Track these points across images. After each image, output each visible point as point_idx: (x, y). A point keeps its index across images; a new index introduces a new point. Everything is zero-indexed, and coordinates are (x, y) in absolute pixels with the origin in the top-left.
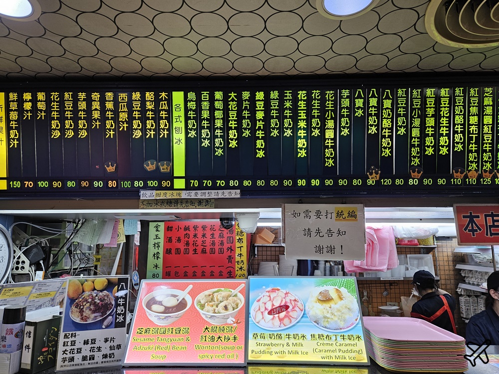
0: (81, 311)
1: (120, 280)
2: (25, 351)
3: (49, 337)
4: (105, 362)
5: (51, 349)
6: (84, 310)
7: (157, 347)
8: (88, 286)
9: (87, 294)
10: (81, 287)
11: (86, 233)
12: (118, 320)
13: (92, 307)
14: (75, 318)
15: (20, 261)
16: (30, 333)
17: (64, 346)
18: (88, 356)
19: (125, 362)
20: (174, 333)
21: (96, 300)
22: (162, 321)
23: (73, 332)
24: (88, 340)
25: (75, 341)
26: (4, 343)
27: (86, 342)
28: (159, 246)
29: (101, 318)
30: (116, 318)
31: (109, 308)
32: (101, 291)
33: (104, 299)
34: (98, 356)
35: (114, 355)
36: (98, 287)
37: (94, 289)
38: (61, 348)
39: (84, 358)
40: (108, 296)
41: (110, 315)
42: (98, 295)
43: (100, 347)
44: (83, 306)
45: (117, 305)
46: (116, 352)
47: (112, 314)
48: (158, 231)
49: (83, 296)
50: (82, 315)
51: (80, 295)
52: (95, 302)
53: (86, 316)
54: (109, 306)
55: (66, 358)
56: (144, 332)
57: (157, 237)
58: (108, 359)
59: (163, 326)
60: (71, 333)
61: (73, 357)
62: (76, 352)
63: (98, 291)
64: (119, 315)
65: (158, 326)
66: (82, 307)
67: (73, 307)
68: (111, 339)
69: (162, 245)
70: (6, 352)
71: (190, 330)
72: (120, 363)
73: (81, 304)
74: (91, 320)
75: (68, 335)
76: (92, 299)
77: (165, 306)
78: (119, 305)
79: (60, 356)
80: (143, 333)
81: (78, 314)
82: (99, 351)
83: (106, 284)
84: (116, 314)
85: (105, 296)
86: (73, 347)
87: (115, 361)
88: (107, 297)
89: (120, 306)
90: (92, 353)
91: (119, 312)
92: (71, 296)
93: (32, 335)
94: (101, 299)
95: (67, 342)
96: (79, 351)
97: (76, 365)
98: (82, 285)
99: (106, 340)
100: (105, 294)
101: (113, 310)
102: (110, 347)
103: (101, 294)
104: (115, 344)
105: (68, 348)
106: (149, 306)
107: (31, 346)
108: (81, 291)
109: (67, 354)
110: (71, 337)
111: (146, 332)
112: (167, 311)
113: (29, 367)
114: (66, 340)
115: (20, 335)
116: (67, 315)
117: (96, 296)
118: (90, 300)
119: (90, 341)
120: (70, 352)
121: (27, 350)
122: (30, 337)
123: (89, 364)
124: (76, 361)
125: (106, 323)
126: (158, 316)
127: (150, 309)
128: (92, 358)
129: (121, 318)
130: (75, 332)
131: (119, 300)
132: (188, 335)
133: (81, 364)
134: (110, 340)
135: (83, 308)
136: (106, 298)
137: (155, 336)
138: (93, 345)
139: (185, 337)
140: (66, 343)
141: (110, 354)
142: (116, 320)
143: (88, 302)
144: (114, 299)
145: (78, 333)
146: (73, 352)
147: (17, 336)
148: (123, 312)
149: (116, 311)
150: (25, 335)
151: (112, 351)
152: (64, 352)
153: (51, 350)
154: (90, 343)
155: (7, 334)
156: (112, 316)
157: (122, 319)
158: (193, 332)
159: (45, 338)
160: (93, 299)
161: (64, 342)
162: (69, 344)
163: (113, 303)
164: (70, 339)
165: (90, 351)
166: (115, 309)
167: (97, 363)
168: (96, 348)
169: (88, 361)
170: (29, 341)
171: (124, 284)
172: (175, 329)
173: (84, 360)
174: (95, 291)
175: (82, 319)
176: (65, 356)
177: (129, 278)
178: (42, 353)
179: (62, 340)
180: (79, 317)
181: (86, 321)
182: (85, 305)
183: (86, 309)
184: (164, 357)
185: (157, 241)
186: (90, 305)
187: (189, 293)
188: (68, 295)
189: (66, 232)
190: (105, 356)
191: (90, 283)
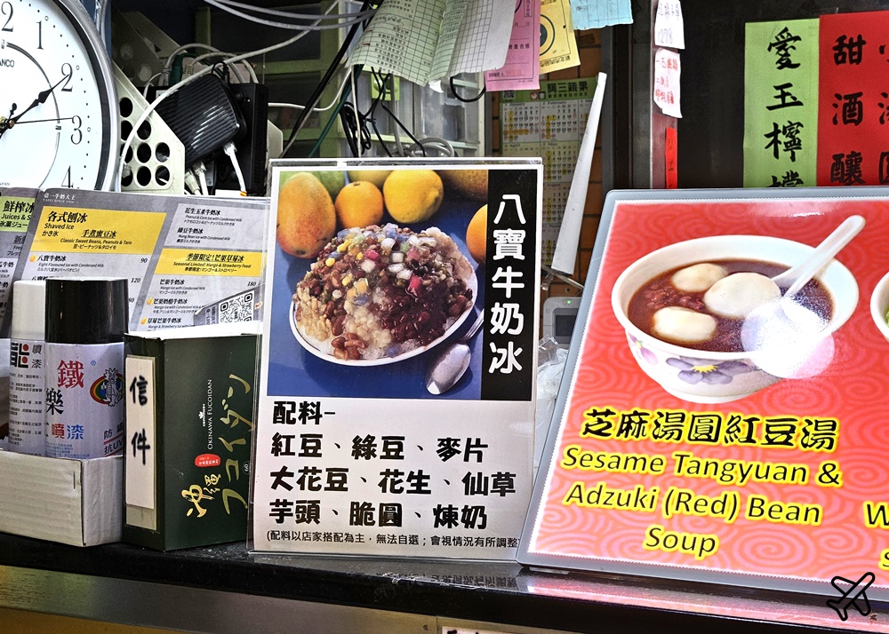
0: (335, 314)
1: (501, 181)
2: (134, 460)
3: (218, 412)
4: (447, 540)
5: (236, 464)
6: (347, 306)
7: (675, 496)
8: (357, 199)
9: (354, 236)
10: (330, 208)
11: (406, 25)
12: (495, 365)
13: (379, 298)
14: (314, 341)
15: (153, 142)
16: (142, 384)
17: (276, 451)
18: (376, 506)
19: (533, 548)
20: (760, 442)
21: (394, 269)
22: (703, 385)
23: (310, 400)
24: (370, 439)
25: (317, 438)
26: (55, 418)
27: (363, 448)
28: (794, 145)
29: (421, 350)
30: (488, 356)
31: (455, 308)
32: (417, 227)
33: (430, 265)
34: (418, 512)
35: (485, 517)
36: (403, 208)
37: (385, 218)
38: (265, 463)
39: (360, 513)
40: (445, 251)
41: (458, 338)
42: (404, 246)
43: (421, 476)
44: (342, 288)
45: (491, 296)
46: (490, 501)
47: (470, 334)
48: (789, 65)
49: (340, 248)
50: (339, 330)
51: (326, 240)
52: (393, 277)
53: (355, 337)
54: (451, 299)
55: (285, 503)
56: (616, 426)
57: (783, 96)
58: (459, 530)
59: (705, 407)
60: (299, 400)
61: (315, 504)
62: (324, 482)
63: (401, 225)
64: (502, 340)
65: (681, 403)
66: (336, 295)
67: (303, 294)
68: (468, 445)
69: (809, 137)
70: (67, 453)
71: (844, 431)
72: (511, 555)
73: (335, 282)
74: (376, 352)
75: (288, 407)
76: (378, 261)
77: (717, 317)
78: (500, 296)
79: (264, 496)
80: (613, 431)
81: (323, 323)
82: (419, 491)
83: (434, 194)
84: (488, 338)
85: (433, 250)
86: (310, 462)
87: (490, 541)
88: (445, 258)
89: (503, 300)
90: (390, 498)
91: (499, 327)
92: (293, 243)
93: (150, 393)
94: (415, 262)
95: (288, 438)
96: (338, 479)
97: (328, 537)
98: (334, 196)
99: (447, 449)
100: (431, 242)
101: (473, 317)
102: (466, 480)
103: (414, 240)
104: (489, 468)
105: (295, 464)
106: (641, 314)
107: (151, 440)
108: (332, 222)
109: (289, 488)
110: (303, 417)
111: (626, 428)
112: (726, 340)
113: (151, 524)
114: (284, 429)
115: (111, 389)
116: (280, 327)
117: (396, 248)
118: (368, 266)
119: (379, 443)
120: (301, 482)
121: (139, 453)
122: (143, 401)
123: (381, 539)
124: (327, 523)
125: (442, 372)
126: (682, 360)
127: (647, 327)
128: (393, 515)
129: (507, 360)
130: (315, 400)
131: (499, 273)
132: (833, 456)
133: (349, 538)
134: (462, 447)
135: (342, 300)
136: (438, 261)
137: (667, 449)
138: (393, 465)
139: (813, 460)
140: (283, 441)
141: (466, 510)
142: (487, 363)
143: (363, 274)
144: (474, 265)
145: (327, 403)
146: (312, 480)
147: (99, 393)
148: (518, 331)
149: (487, 325)
150: (129, 395)
151: (476, 500)
152: (280, 477)
153: (232, 468)
154: (379, 451)
155: (61, 381)
156: (470, 343)
157: (512, 362)
158: (856, 440)
159: (202, 415)
160: (382, 260)
161: (277, 438)
162: (296, 445)
163: (472, 283)
164: (298, 429)
165: (383, 484)
166: (481, 315)
167: (414, 540)
168: (404, 478)
169: (377, 529)
170: (141, 418)
171: (517, 198)
172: (763, 421)
173: (359, 522)
174: (391, 227)
175: (340, 346)
176: (281, 494)
177: (540, 169)
178: (198, 476)
179: (266, 427)
180: (327, 337)
181: (359, 357)
182: (351, 285)
183: (355, 306)
184: (708, 545)
185: (784, 117)
186: (371, 288)
187: (842, 256)
188: (280, 240)
189: (340, 21)
190: (446, 516)
191: (365, 188)
